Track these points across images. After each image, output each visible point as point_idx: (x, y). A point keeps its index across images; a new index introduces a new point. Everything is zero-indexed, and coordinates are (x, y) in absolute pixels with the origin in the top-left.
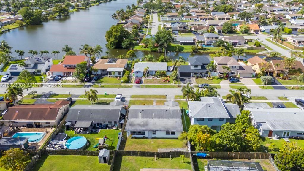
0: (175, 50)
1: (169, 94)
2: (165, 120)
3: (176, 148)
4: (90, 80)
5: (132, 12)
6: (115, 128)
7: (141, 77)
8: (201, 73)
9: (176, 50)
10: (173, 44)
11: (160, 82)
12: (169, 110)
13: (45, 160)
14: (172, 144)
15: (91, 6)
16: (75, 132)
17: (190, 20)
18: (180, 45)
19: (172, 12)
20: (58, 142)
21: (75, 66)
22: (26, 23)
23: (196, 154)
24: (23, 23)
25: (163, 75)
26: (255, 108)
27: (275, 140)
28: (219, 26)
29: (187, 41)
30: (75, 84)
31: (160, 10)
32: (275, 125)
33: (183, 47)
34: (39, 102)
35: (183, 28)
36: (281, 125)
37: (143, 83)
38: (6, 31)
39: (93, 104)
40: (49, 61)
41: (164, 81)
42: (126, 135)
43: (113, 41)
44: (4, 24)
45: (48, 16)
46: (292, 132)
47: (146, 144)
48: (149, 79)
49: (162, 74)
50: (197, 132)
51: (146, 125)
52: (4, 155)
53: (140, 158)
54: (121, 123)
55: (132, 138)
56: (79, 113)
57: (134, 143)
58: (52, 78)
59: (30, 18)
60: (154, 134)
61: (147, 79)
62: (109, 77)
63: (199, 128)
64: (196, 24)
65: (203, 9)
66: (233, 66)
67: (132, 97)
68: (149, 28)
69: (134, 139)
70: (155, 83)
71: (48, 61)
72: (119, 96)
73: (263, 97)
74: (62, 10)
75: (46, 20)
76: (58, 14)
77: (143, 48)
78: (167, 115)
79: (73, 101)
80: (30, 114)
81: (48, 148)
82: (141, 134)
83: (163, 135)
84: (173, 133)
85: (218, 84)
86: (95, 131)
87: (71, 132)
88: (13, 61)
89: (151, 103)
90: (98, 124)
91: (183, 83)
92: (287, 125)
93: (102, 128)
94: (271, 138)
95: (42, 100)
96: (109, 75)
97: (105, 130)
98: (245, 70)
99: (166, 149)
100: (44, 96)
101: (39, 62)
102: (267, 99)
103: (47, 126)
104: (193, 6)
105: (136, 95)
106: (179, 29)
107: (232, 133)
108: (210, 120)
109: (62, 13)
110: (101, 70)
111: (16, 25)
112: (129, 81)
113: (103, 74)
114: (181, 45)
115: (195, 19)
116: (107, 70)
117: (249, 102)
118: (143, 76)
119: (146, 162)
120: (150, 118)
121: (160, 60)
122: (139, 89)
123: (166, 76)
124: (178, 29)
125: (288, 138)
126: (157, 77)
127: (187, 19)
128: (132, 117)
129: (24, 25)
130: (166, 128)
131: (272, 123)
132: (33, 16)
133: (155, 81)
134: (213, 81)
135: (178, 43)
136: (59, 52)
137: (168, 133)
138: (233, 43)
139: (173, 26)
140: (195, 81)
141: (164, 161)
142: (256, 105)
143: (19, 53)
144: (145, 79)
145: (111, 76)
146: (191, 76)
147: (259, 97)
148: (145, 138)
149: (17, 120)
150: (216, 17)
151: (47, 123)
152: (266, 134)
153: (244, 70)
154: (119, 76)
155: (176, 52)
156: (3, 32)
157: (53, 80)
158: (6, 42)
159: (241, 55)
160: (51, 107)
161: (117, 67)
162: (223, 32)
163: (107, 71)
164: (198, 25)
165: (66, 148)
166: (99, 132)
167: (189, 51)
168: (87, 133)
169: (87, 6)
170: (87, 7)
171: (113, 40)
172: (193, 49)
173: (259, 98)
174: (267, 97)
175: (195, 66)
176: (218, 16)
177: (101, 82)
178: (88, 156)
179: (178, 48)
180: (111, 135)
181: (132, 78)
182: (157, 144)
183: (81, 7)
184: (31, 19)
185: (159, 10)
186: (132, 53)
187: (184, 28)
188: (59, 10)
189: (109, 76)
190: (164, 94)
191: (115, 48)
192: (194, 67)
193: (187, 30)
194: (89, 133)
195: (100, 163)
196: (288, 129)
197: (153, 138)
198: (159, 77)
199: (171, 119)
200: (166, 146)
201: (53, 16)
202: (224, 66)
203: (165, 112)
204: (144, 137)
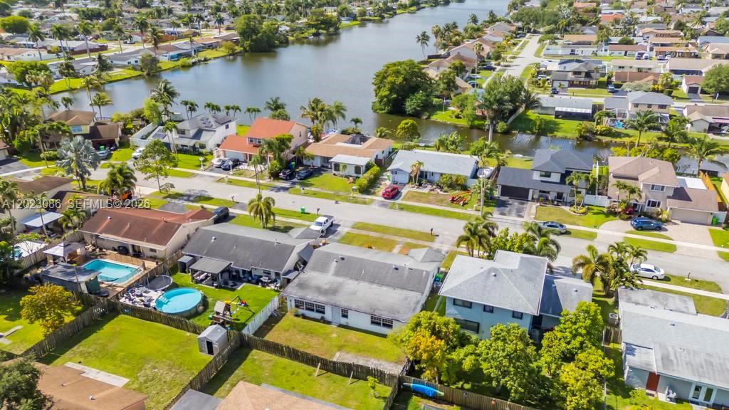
0: (531, 130)
1: (447, 233)
2: (384, 289)
3: (378, 360)
4: (290, 177)
5: (478, 30)
6: (272, 286)
7: (405, 184)
8: (558, 194)
9: (534, 131)
10: (532, 114)
11: (441, 202)
12: (403, 268)
13: (110, 321)
14: (377, 348)
15: (395, 14)
16: (193, 278)
17: (625, 55)
18: (553, 117)
19: (584, 32)
20: (146, 292)
21: (260, 142)
22: (242, 49)
23: (412, 385)
24: (236, 47)
25: (459, 185)
26: (647, 305)
27: (662, 405)
28: (704, 75)
29: (574, 110)
30: (255, 180)
31: (553, 26)
32: (675, 361)
33: (558, 124)
34: (170, 207)
35: (583, 75)
36: (691, 365)
37: (401, 198)
38: (200, 61)
39: (264, 227)
40: (227, 127)
41: (453, 200)
42: (286, 307)
43: (386, 96)
44: (203, 48)
45: (292, 36)
46: (720, 391)
47: (318, 335)
48: (421, 190)
49: (457, 184)
50: (418, 328)
51: (334, 291)
52: (30, 293)
53: (286, 361)
54: (287, 277)
55: (297, 315)
56: (213, 240)
57: (294, 327)
58: (219, 163)
59: (252, 37)
60: (345, 316)
61: (415, 190)
62: (334, 174)
63: (425, 321)
64: (631, 67)
65: (680, 26)
66: (653, 186)
67: (356, 226)
68: (500, 70)
69: (300, 319)
70: (429, 202)
71: (224, 126)
72: (322, 219)
73: (709, 283)
74: (323, 22)
75: (285, 43)
76: (314, 30)
77: (453, 116)
78: (395, 277)
79: (230, 214)
80: (128, 226)
81: (122, 300)
82: (317, 311)
83: (365, 323)
84: (388, 325)
85: (595, 227)
86: (232, 286)
87: (186, 278)
88: (175, 121)
89: (388, 245)
90: (244, 272)
91: (498, 212)
92: (713, 370)
93: (249, 282)
94: (653, 395)
95: (176, 205)
96: (335, 170)
97: (255, 286)
98: (691, 201)
99: (356, 358)
100: (188, 197)
101: (206, 127)
102: (719, 290)
103: (151, 257)
104: (656, 18)
105: (367, 224)
106: (573, 76)
107: (503, 350)
108: (488, 309)
109: (322, 29)
110: (322, 157)
111: (222, 51)
112: (373, 190)
113: (325, 167)
114: (557, 117)
115: (639, 54)
116: (331, 158)
117: (636, 286)
118: (408, 184)
119: (293, 374)
120: (351, 278)
121: (473, 149)
122: (383, 210)
123: (465, 188)
124: (571, 76)
125: (708, 406)
126: (441, 188)
127: (616, 53)
128: (314, 269)
129: (238, 53)
130: (372, 309)
131: (668, 353)
132: (256, 34)
133: (431, 198)
134: (584, 217)
135: (549, 112)
136: (259, 111)
137: (375, 321)
138: (710, 124)
139: (565, 68)
140: (533, 211)
141: (334, 382)
142: (655, 297)
143: (188, 106)
144: (412, 190)
145: (338, 172)
146: (530, 198)
147: (697, 281)
148: (323, 321)
149: (103, 236)
150: (708, 49)
151: (152, 250)
152: (639, 381)
153: (689, 199)
154: (356, 175)
155: (533, 134)
156: (194, 64)
157: (220, 167)
158: (170, 83)
159: (707, 158)
160: (169, 220)
161: (355, 155)
162: (703, 92)
163: (331, 160)
164: (639, 69)
165: (155, 308)
166: (239, 289)
167: (569, 135)
168: (213, 285)
169: (386, 15)
170: (383, 18)
171: (387, 93)
172: (580, 131)
173: (697, 284)
174: (721, 286)
175: (544, 173)
176: (712, 49)
177: (308, 185)
178: (188, 334)
179: (540, 125)
180: (259, 300)
181: (383, 183)
182: (343, 341)
183: (370, 16)
184: (252, 41)
185: (547, 28)
186: (410, 126)
187: (588, 75)
188: (316, 23)
189: (334, 172)
190: (432, 230)
191: (390, 113)
192: (541, 176)
193: (594, 81)
194: (216, 287)
195: (202, 353)
196: (709, 379)
197: (341, 326)
198: (446, 188)
199: (398, 291)
200: (360, 351)
201: (303, 35)
202: (622, 181)
203: (391, 271)
204: (323, 318)
